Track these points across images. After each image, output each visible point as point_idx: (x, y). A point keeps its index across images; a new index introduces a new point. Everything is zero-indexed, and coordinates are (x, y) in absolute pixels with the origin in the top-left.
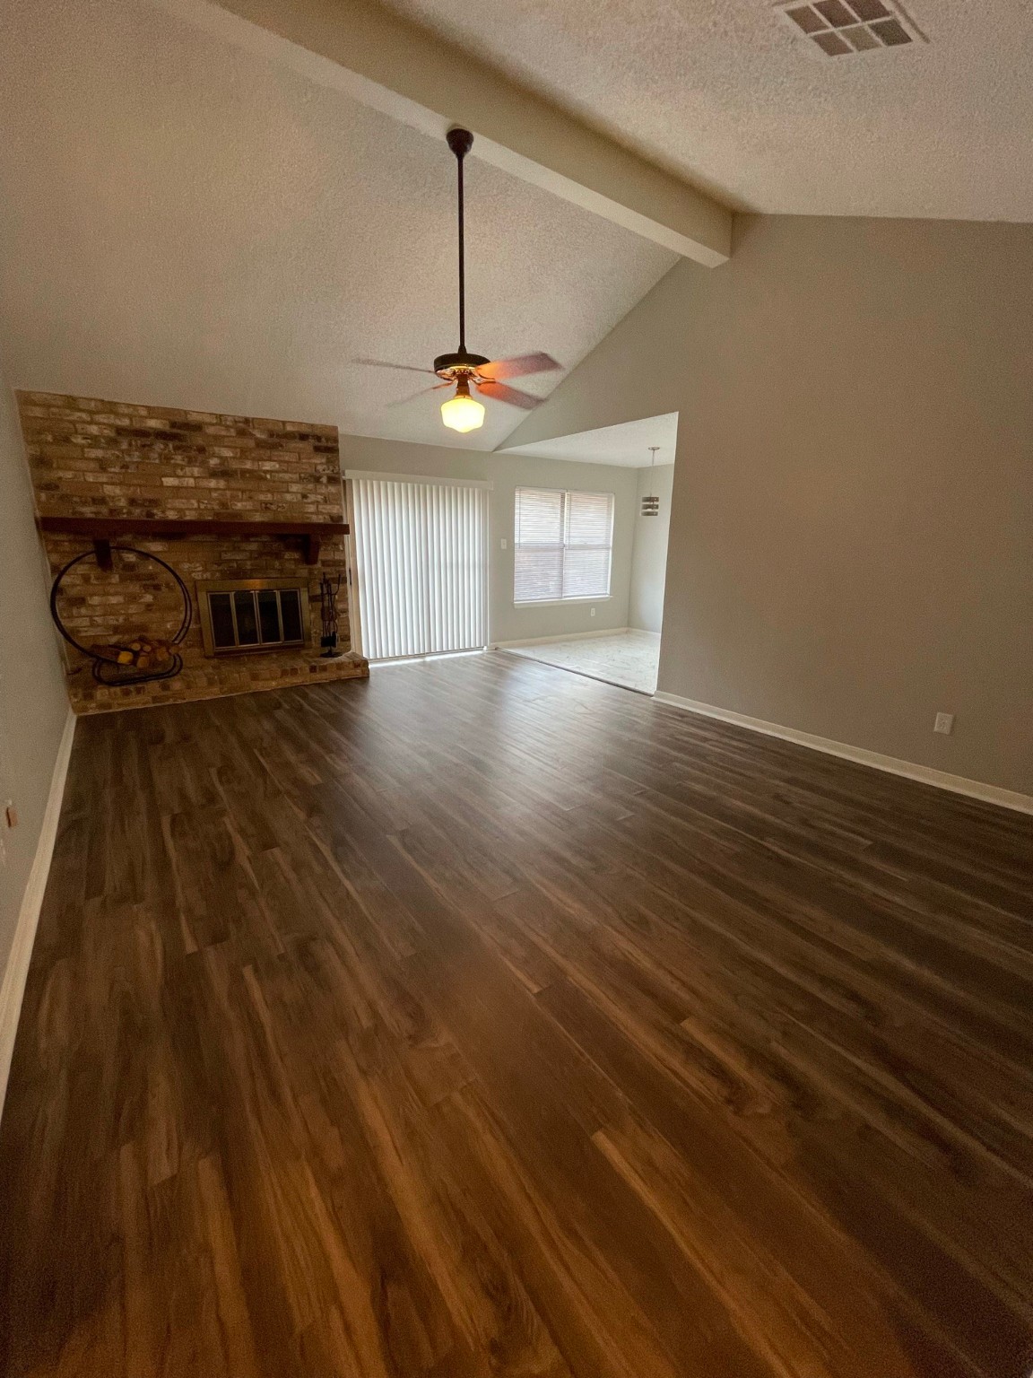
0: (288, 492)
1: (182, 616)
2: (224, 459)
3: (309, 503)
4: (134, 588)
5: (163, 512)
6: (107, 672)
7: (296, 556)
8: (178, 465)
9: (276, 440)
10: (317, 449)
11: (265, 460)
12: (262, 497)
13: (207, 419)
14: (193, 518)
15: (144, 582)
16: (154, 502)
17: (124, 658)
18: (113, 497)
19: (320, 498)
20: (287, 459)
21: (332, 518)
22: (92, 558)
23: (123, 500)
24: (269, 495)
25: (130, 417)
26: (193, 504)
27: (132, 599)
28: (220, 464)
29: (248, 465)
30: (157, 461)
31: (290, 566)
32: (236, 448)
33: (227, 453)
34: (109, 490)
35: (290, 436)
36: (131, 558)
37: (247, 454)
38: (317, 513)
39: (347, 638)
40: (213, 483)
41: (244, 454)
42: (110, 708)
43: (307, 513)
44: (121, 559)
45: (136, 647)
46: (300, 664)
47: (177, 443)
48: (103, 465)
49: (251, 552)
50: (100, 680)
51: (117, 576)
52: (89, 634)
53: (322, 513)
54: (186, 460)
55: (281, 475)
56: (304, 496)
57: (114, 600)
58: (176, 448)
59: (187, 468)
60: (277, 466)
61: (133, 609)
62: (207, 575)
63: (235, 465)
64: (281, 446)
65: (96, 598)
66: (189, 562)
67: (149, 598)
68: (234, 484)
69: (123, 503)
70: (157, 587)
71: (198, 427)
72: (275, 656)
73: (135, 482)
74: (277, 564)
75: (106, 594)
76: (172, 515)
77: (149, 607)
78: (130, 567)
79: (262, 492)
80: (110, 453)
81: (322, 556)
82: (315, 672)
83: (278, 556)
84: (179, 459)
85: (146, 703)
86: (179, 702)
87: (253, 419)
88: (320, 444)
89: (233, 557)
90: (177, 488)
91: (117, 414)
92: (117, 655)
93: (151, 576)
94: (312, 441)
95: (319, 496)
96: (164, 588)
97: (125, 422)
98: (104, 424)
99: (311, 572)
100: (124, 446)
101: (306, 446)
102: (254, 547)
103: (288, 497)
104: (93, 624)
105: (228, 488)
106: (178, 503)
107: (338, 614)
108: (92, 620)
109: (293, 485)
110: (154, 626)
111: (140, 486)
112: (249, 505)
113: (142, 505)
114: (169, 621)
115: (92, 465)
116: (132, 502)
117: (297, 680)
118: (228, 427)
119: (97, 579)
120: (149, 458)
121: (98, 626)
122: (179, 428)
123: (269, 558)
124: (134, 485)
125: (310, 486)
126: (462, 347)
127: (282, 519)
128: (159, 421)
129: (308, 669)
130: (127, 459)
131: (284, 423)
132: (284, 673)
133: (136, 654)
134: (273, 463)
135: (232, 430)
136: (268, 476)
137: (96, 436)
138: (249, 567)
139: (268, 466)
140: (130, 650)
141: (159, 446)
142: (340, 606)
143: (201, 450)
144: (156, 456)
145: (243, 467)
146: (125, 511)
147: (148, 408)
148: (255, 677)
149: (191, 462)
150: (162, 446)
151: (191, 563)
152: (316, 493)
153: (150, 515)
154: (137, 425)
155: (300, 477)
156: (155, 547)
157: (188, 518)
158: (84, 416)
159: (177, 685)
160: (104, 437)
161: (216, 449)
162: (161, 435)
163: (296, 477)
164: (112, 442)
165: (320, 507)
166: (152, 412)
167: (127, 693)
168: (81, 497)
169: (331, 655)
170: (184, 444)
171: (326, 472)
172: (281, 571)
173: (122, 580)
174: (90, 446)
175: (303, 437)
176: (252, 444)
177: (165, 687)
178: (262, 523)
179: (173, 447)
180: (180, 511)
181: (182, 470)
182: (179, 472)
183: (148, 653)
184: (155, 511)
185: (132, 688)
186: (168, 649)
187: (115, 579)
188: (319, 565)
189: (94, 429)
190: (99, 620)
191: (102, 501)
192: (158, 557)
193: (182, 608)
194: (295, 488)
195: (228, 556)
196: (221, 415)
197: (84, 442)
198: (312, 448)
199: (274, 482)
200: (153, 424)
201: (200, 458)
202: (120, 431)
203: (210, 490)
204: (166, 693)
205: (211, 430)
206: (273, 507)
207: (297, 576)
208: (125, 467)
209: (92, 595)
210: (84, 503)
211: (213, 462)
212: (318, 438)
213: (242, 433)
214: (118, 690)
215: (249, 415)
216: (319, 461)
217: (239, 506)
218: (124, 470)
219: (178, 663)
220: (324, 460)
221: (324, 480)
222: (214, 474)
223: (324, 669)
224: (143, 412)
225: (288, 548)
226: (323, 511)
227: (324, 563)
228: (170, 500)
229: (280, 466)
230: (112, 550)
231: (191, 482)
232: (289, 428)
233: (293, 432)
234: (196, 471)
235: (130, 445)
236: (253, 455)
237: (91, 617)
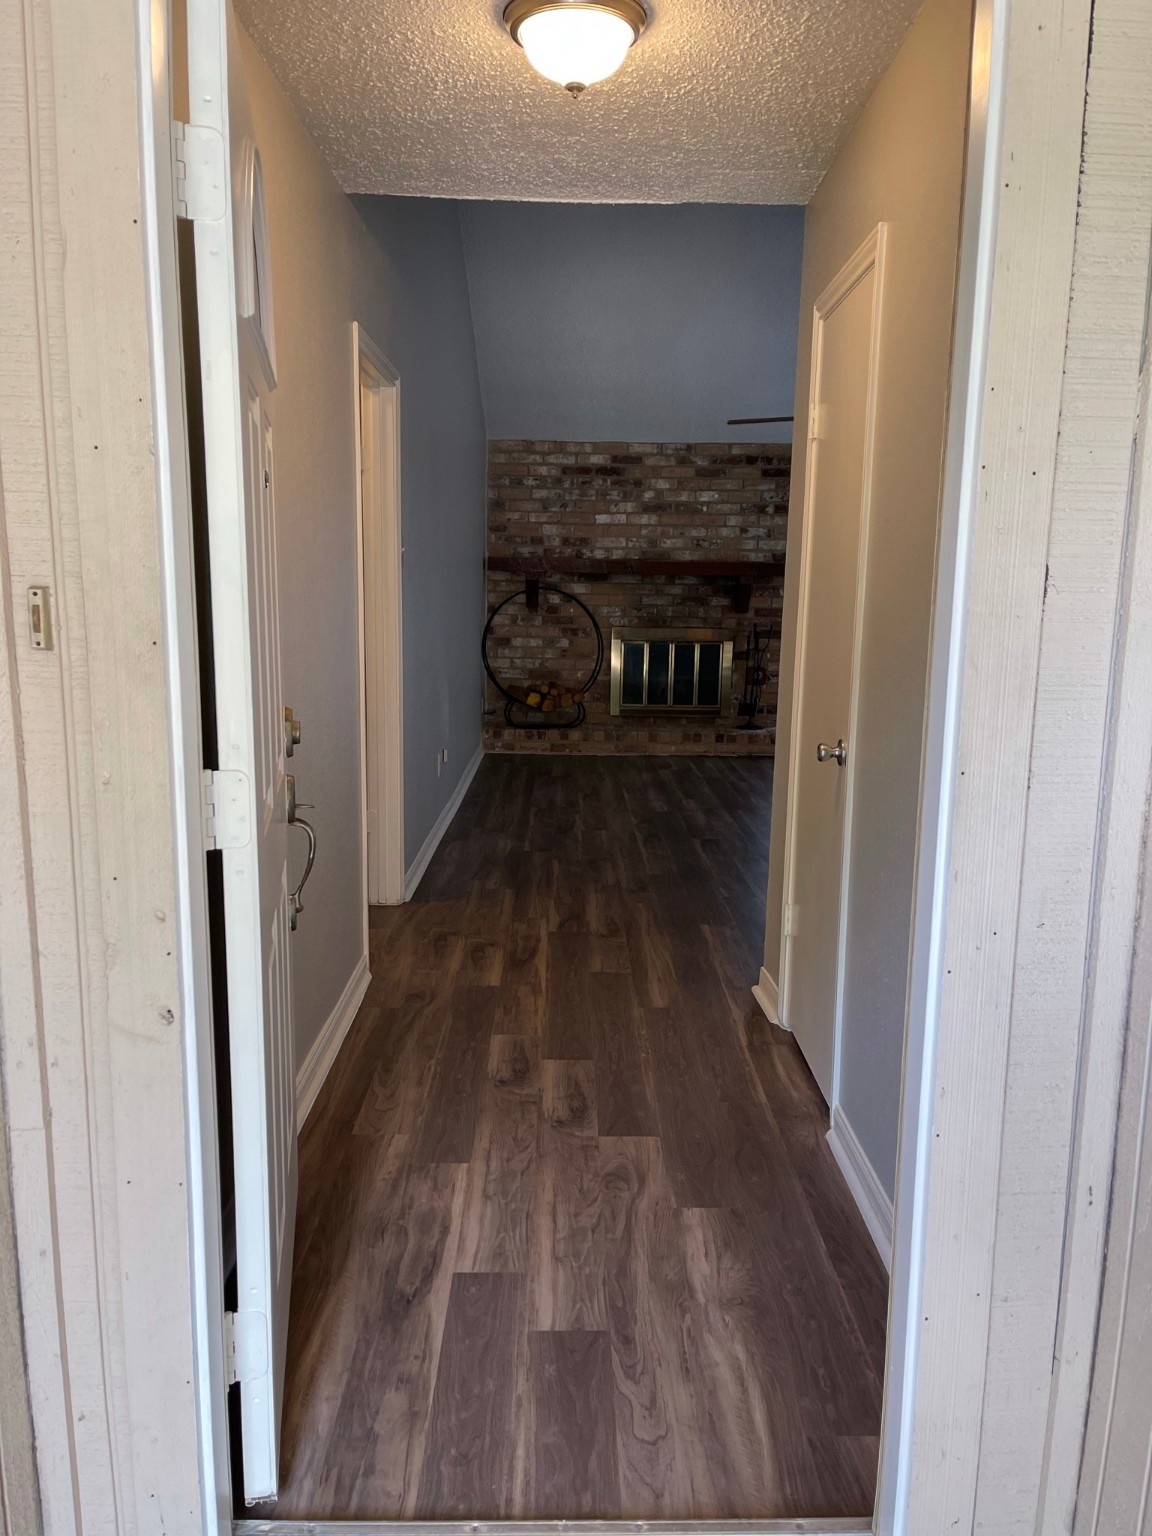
0: (725, 526)
1: (594, 665)
2: (659, 493)
3: (749, 538)
4: (553, 631)
5: (592, 551)
6: (517, 716)
7: (725, 602)
8: (613, 501)
9: (719, 466)
10: (766, 473)
11: (703, 491)
12: (694, 533)
13: (649, 450)
14: (619, 557)
15: (564, 626)
16: (584, 541)
17: (533, 699)
18: (549, 537)
19: (762, 532)
20: (728, 487)
21: (774, 556)
22: (522, 598)
23: (557, 539)
24: (703, 530)
25: (577, 455)
26: (621, 542)
27: (550, 643)
28: (654, 498)
29: (684, 497)
30: (594, 498)
31: (716, 614)
32: (672, 478)
33: (663, 485)
34: (549, 530)
35: (734, 461)
36: (555, 599)
37: (685, 483)
38: (756, 550)
39: (773, 710)
40: (645, 519)
41: (681, 484)
42: (513, 750)
43: (745, 550)
44: (547, 600)
45: (545, 689)
46: (709, 735)
47: (615, 477)
48: (545, 505)
49: (674, 596)
50: (511, 724)
51: (540, 618)
52: (508, 676)
53: (762, 550)
54: (621, 495)
55: (719, 506)
56: (744, 530)
57: (533, 643)
58: (614, 483)
59: (621, 504)
60: (717, 496)
61: (549, 654)
62: (625, 621)
63: (670, 498)
64: (724, 473)
65: (519, 640)
66: (609, 605)
67: (565, 643)
68: (666, 519)
69: (557, 542)
70: (574, 632)
71: (637, 460)
72: (684, 722)
73: (571, 520)
74: (701, 612)
75: (529, 636)
76: (599, 554)
77: (564, 652)
78: (553, 609)
79: (695, 527)
80: (553, 492)
81: (755, 602)
82: (722, 741)
83: (702, 601)
84: (615, 495)
85: (544, 750)
86: (575, 753)
87: (696, 444)
88: (769, 467)
89: (653, 603)
90: (609, 525)
91: (566, 454)
92: (527, 695)
93: (571, 620)
94: (760, 465)
95: (761, 530)
96: (580, 634)
97: (571, 461)
98: (552, 464)
99: (739, 624)
100: (567, 485)
101: (754, 471)
102: (677, 590)
103: (725, 532)
104: (513, 666)
105: (660, 524)
106: (608, 542)
107: (766, 678)
108: (512, 662)
109: (732, 518)
110: (565, 674)
111: (576, 524)
112: (679, 543)
113: (574, 544)
114: (580, 670)
115: (537, 506)
116: (565, 541)
117: (698, 749)
118: (668, 456)
119: (523, 620)
120: (586, 496)
121: (517, 668)
122: (620, 462)
123: (693, 604)
124: (570, 524)
125: (753, 518)
127: (713, 557)
128: (601, 456)
129: (713, 737)
130: (567, 497)
131: (730, 446)
132: (686, 738)
133: (543, 697)
134: (711, 493)
135: (672, 459)
136: (705, 509)
137: (545, 477)
138: (670, 614)
139: (705, 497)
140: (539, 692)
141: (598, 482)
142: (771, 668)
143: (638, 483)
144: (594, 492)
145: (678, 499)
146: (557, 550)
147: (594, 444)
148: (653, 739)
149: (626, 497)
150: (601, 482)
151: (610, 607)
152: (758, 525)
153: (579, 555)
154: (581, 462)
155: (742, 508)
156: (579, 589)
157: (615, 557)
158: (538, 458)
159: (575, 735)
160: (551, 477)
161: (653, 481)
162: (602, 471)
163: (737, 507)
164: (558, 481)
165: (761, 543)
166: (597, 448)
167: (530, 737)
168: (522, 537)
169: (750, 726)
170: (622, 478)
171: (774, 500)
172: (705, 620)
173: (544, 622)
174: (538, 487)
175: (751, 460)
176: (690, 472)
177: (565, 737)
178: (692, 563)
179: (611, 483)
180: (607, 550)
181: (616, 506)
182: (613, 509)
183: (555, 697)
184: (584, 551)
185: (535, 732)
186: (573, 696)
187: (538, 621)
188: (751, 614)
189: (543, 470)
190: (518, 662)
191: (537, 541)
192: (583, 599)
193: (595, 657)
194: (733, 521)
195: (646, 601)
196: (662, 444)
197: (533, 483)
198: (760, 473)
199: (710, 515)
200: (596, 460)
201: (635, 493)
202: (565, 470)
203: (642, 526)
204: (565, 742)
205: (650, 462)
206: (706, 544)
207: (724, 626)
208: (564, 505)
209: (516, 637)
210: (524, 543)
211: (648, 495)
212: (769, 460)
213: (683, 461)
214: (522, 731)
215: (691, 441)
216: (767, 487)
217: (668, 543)
218: (562, 509)
219: (581, 717)
220: (773, 486)
221: (770, 510)
222: (647, 509)
223: (733, 740)
224: (588, 449)
225: (716, 593)
226: (765, 547)
227: (758, 612)
228: (600, 539)
229: (720, 496)
230: (540, 591)
231: (623, 518)
232: (735, 451)
233: (740, 456)
234: (630, 506)
235: (572, 483)
236: (692, 485)
237: (511, 659)
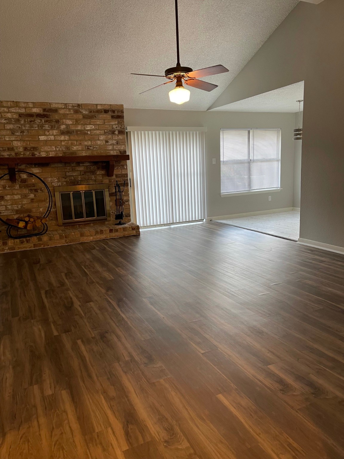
0: (99, 140)
1: (48, 205)
2: (68, 126)
3: (108, 145)
4: (26, 191)
5: (40, 153)
6: (13, 233)
7: (103, 172)
8: (47, 130)
9: (93, 114)
10: (113, 117)
11: (88, 125)
12: (86, 143)
13: (60, 106)
14: (53, 156)
15: (30, 188)
16: (35, 149)
17: (21, 225)
18: (17, 147)
19: (114, 142)
20: (98, 123)
21: (120, 152)
22: (7, 177)
23: (21, 148)
24: (90, 142)
25: (25, 108)
26: (53, 149)
27: (25, 196)
28: (66, 128)
29: (79, 128)
30: (37, 128)
31: (100, 178)
32: (74, 119)
33: (69, 122)
34: (15, 144)
35: (99, 111)
36: (24, 176)
37: (79, 122)
38: (113, 150)
39: (129, 215)
40: (62, 138)
41: (77, 122)
42: (15, 250)
43: (108, 150)
44: (20, 177)
45: (27, 219)
46: (104, 228)
47: (46, 119)
48: (13, 132)
49: (81, 171)
50: (11, 237)
51: (18, 186)
52: (5, 214)
53: (115, 150)
54: (50, 127)
55: (95, 131)
56: (107, 142)
57: (16, 197)
58: (46, 121)
59: (50, 131)
60: (93, 127)
61: (25, 201)
62: (60, 184)
63: (73, 128)
64: (96, 117)
65: (9, 196)
66: (51, 177)
67: (32, 196)
68: (72, 138)
69: (21, 149)
70: (36, 190)
71: (56, 111)
72: (92, 225)
73: (27, 139)
74: (93, 178)
75: (13, 194)
76: (43, 155)
77: (32, 200)
78: (24, 181)
79: (86, 141)
80: (16, 126)
81: (115, 172)
82: (112, 232)
83: (93, 173)
84: (47, 127)
85: (30, 248)
86: (46, 247)
87: (82, 104)
88: (114, 114)
89: (72, 175)
90: (46, 141)
91: (20, 107)
92: (18, 223)
93: (34, 185)
94: (110, 113)
95: (114, 141)
96: (39, 191)
97: (23, 111)
98: (13, 112)
99: (110, 181)
100: (22, 122)
101: (108, 116)
102: (82, 168)
103: (99, 142)
104: (7, 209)
105: (70, 140)
106: (47, 148)
107: (124, 203)
108: (6, 207)
109: (101, 136)
110: (34, 210)
111: (29, 141)
112: (80, 148)
113: (30, 150)
114: (41, 207)
115: (8, 132)
116: (25, 149)
117: (103, 237)
118: (69, 109)
119: (9, 187)
120: (33, 127)
121: (9, 210)
122: (47, 111)
123: (89, 174)
124: (27, 141)
125: (110, 136)
126: (178, 64)
127: (95, 154)
128: (38, 109)
129: (108, 231)
130: (24, 128)
131: (97, 105)
132: (97, 233)
133: (27, 223)
134: (91, 126)
135: (72, 110)
136: (89, 133)
137: (10, 119)
138: (80, 179)
139: (88, 127)
140: (24, 221)
141: (38, 121)
142: (125, 198)
143: (57, 121)
144: (36, 126)
145: (77, 129)
146: (22, 153)
147: (33, 103)
148: (82, 235)
149: (52, 128)
150: (39, 121)
151: (52, 178)
152: (113, 140)
153: (33, 155)
154: (28, 111)
155: (105, 132)
156: (35, 170)
157: (51, 156)
158: (6, 109)
159: (45, 238)
160: (14, 119)
161: (64, 120)
162: (38, 115)
163: (102, 132)
164: (17, 121)
165: (114, 146)
166: (35, 105)
167: (22, 242)
168: (3, 148)
169: (120, 224)
170: (49, 119)
171: (117, 128)
172: (95, 181)
173: (20, 187)
174: (7, 123)
175: (106, 111)
176: (81, 117)
177: (40, 240)
178: (86, 156)
179: (45, 121)
180: (47, 152)
181: (48, 132)
182: (47, 133)
183: (32, 222)
184: (36, 153)
185: (24, 239)
186: (41, 220)
187: (17, 187)
188: (114, 177)
189: (9, 115)
190: (9, 207)
191: (11, 149)
192: (38, 175)
193: (48, 201)
194: (102, 138)
195: (68, 174)
196: (66, 104)
197: (5, 121)
198: (110, 117)
199: (92, 135)
200: (35, 110)
201: (56, 126)
202: (21, 115)
203: (61, 141)
204: (41, 242)
205: (62, 112)
206: (91, 148)
207: (103, 183)
208: (22, 132)
209: (7, 195)
210: (4, 150)
211: (63, 127)
212: (114, 111)
213: (76, 112)
214: (18, 240)
215: (79, 103)
216: (114, 123)
217: (75, 148)
218: (22, 134)
219: (45, 228)
220: (116, 123)
221: (117, 132)
222: (63, 133)
223: (117, 231)
224: (31, 105)
225: (98, 168)
226: (116, 148)
227: (116, 176)
228: (43, 147)
229: (95, 127)
230: (16, 173)
231: (52, 138)
232: (99, 107)
233: (101, 110)
234: (55, 132)
235: (25, 121)
236: (82, 122)
237: (6, 206)
